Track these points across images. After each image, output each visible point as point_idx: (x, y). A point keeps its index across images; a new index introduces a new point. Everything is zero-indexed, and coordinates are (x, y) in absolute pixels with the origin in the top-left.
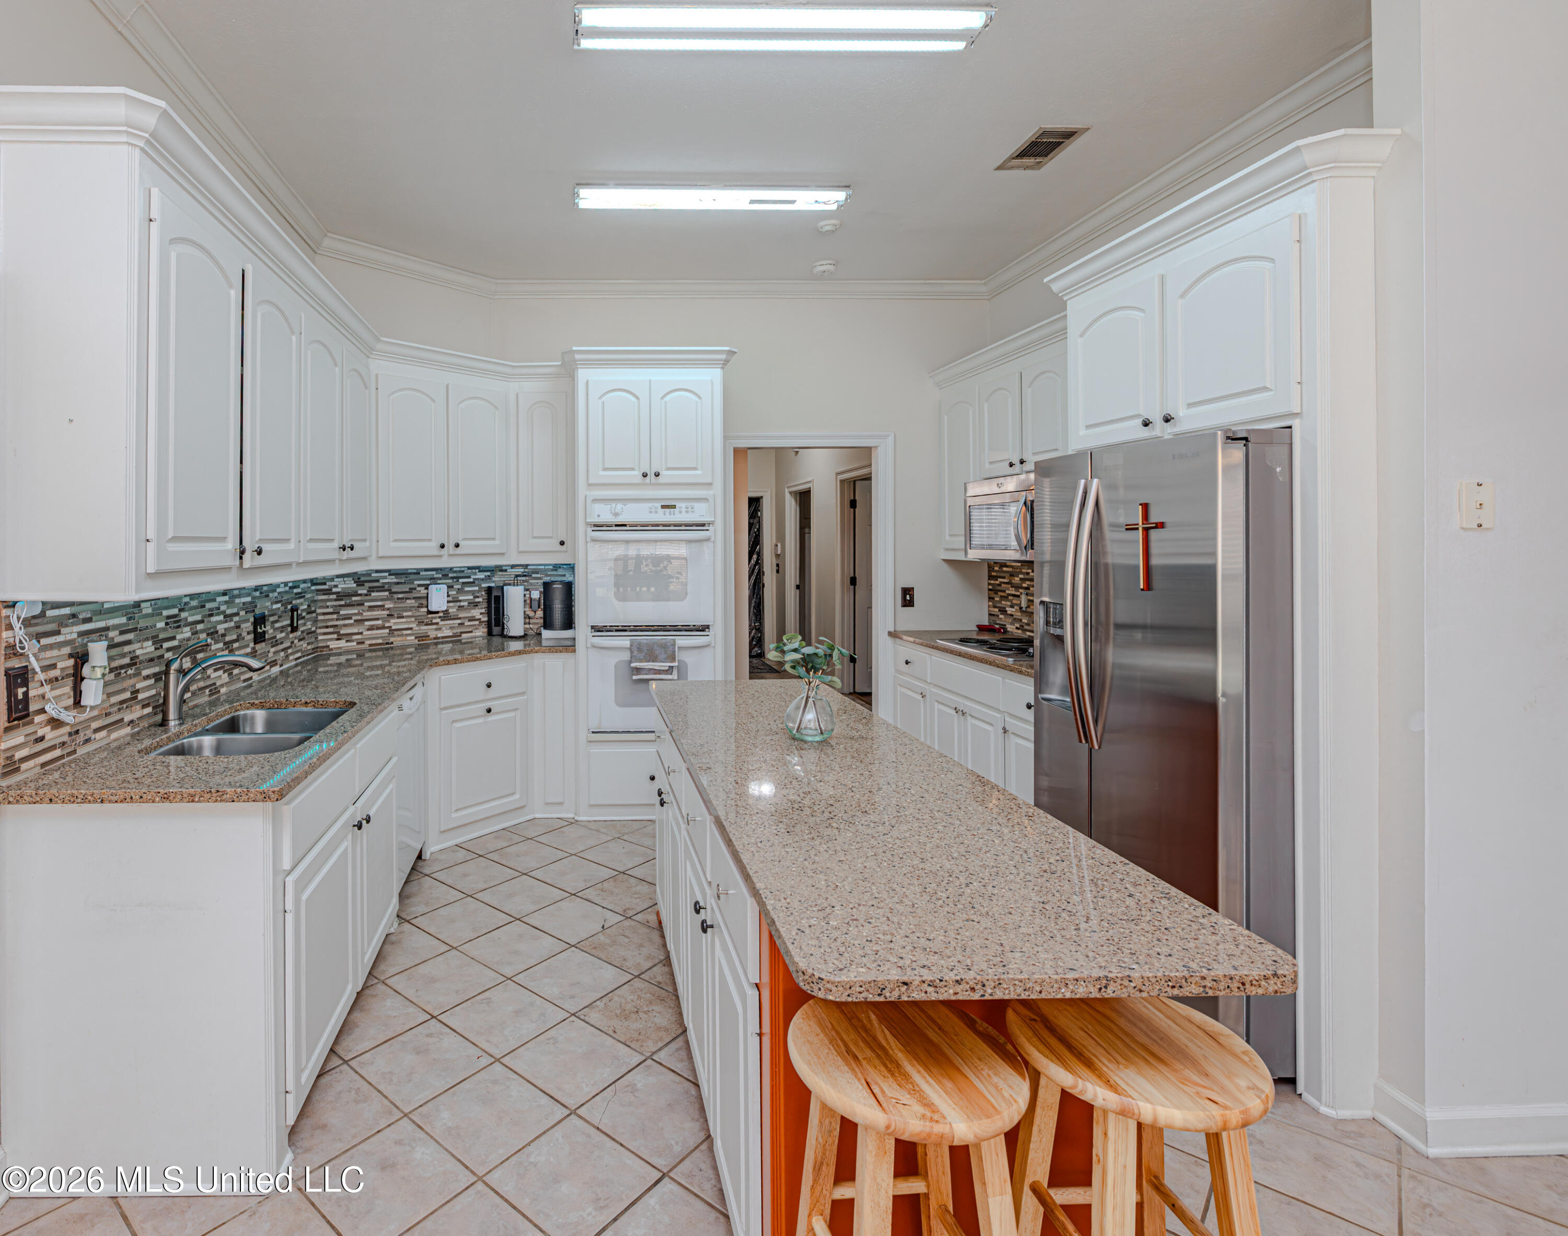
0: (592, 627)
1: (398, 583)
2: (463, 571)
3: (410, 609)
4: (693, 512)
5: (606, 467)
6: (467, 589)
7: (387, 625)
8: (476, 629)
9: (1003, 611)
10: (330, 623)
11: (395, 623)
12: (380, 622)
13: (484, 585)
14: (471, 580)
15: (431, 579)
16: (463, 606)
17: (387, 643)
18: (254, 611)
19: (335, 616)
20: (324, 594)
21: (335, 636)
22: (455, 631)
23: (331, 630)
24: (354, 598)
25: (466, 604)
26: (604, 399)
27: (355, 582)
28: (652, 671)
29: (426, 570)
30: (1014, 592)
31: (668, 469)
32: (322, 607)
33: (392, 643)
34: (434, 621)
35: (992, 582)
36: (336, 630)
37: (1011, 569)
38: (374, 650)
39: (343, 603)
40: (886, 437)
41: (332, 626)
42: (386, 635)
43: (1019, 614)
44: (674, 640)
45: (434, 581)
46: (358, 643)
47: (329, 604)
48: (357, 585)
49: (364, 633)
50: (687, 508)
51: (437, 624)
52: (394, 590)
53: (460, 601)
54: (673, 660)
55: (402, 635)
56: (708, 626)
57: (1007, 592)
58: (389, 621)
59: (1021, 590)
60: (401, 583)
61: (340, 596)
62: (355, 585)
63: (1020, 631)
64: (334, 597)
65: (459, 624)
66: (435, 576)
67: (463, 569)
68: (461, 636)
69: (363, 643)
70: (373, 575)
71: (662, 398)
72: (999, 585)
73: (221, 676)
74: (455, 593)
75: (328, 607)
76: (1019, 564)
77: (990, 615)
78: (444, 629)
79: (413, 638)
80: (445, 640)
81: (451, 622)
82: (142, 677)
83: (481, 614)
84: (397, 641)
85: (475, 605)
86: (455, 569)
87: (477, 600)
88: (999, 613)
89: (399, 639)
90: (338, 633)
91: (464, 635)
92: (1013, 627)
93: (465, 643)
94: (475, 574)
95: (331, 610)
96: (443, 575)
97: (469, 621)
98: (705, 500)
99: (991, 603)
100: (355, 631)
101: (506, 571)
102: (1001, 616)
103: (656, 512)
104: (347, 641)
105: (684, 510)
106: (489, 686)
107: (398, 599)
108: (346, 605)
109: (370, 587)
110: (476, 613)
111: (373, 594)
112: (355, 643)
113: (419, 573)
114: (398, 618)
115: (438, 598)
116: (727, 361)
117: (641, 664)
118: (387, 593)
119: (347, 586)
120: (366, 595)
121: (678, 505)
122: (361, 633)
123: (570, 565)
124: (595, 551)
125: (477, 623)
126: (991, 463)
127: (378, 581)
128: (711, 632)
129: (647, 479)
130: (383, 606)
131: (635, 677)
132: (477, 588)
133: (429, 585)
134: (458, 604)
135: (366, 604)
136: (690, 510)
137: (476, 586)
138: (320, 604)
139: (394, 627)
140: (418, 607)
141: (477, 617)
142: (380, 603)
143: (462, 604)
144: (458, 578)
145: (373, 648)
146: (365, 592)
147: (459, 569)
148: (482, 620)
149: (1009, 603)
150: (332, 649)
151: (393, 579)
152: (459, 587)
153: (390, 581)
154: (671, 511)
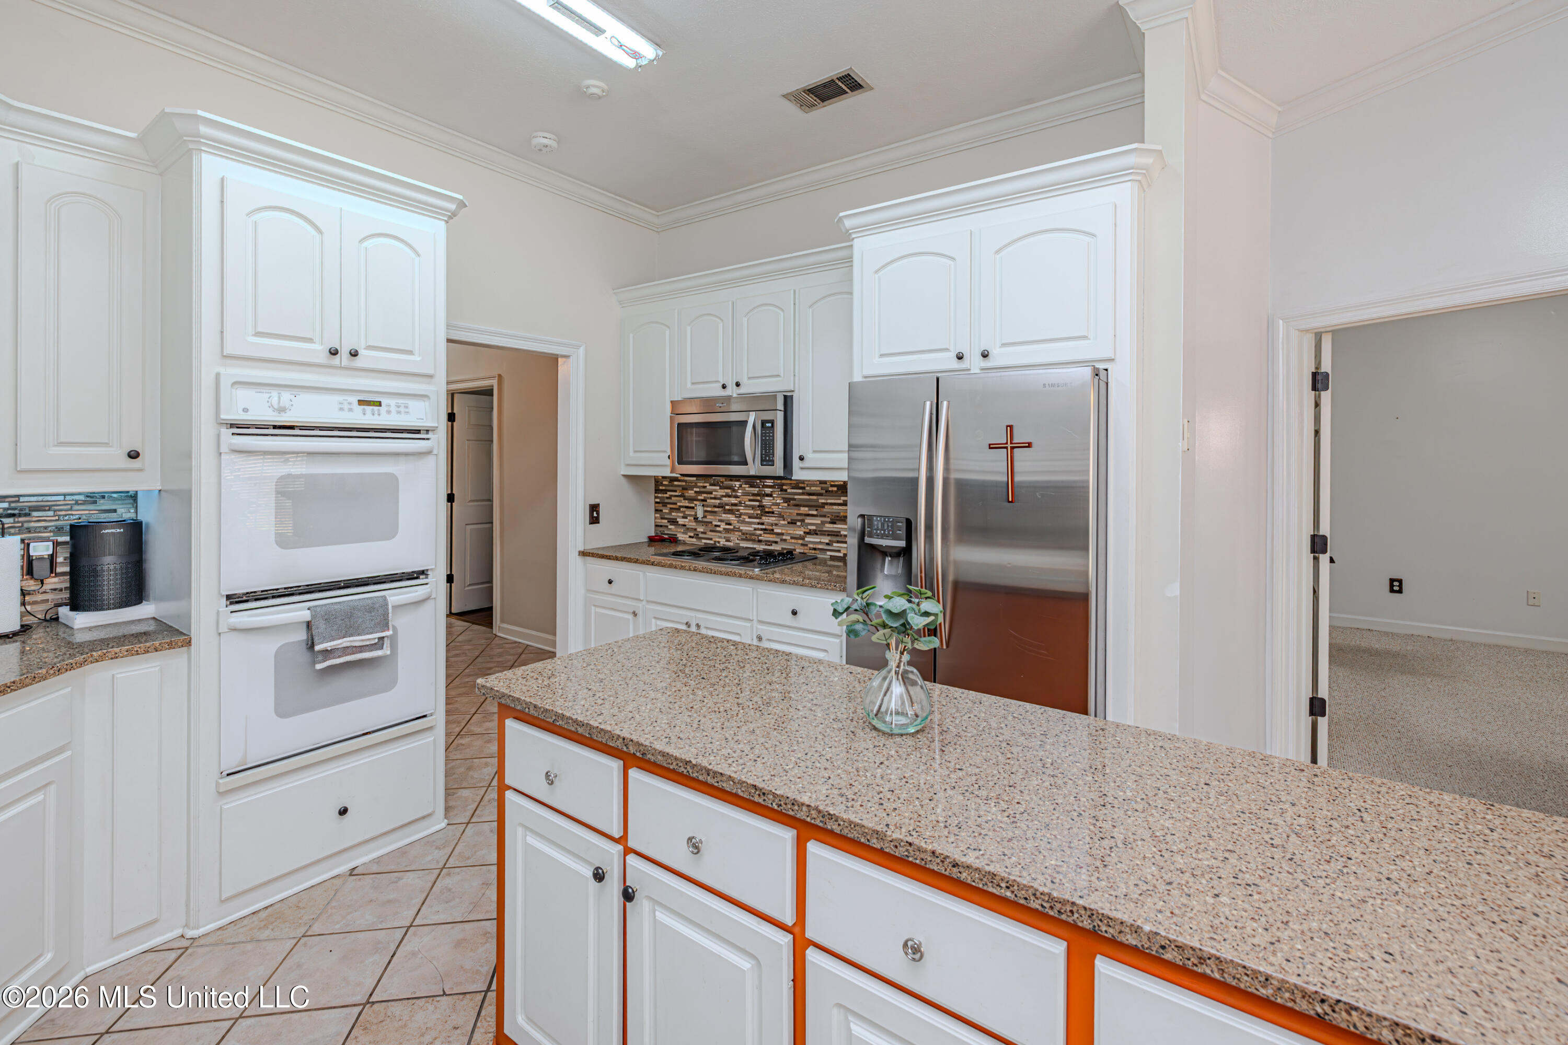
0: (228, 597)
4: (407, 412)
5: (260, 329)
9: (673, 522)
26: (253, 218)
28: (349, 651)
30: (687, 505)
31: (369, 348)
35: (660, 495)
37: (684, 484)
40: (578, 347)
43: (694, 524)
44: (384, 598)
50: (398, 407)
54: (385, 625)
56: (426, 570)
57: (679, 504)
59: (695, 502)
63: (694, 540)
71: (360, 241)
72: (670, 498)
76: (695, 479)
77: (656, 526)
88: (668, 524)
92: (685, 536)
99: (658, 515)
102: (672, 527)
103: (351, 410)
105: (393, 409)
116: (454, 215)
117: (328, 644)
121: (385, 402)
123: (128, 492)
124: (234, 468)
126: (693, 383)
128: (429, 580)
129: (336, 360)
131: (319, 666)
136: (402, 409)
149: (681, 515)
154: (373, 410)
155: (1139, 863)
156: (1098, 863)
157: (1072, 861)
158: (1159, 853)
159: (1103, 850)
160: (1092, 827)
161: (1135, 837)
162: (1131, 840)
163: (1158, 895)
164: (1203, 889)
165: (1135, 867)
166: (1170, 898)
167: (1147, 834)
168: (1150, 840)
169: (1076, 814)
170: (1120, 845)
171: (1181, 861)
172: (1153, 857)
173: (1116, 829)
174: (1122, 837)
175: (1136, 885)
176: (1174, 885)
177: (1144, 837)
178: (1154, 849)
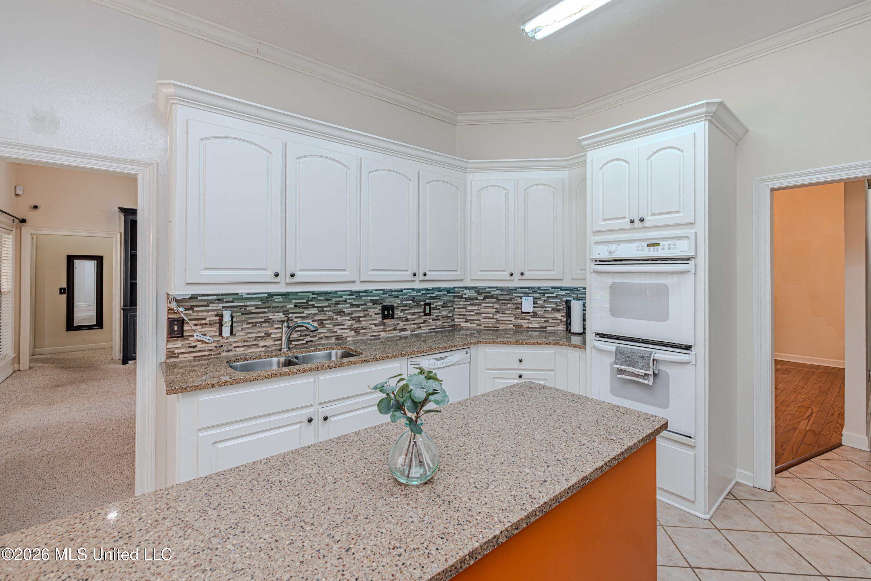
0: (596, 333)
1: (503, 295)
2: (548, 290)
3: (510, 309)
4: (676, 248)
5: (605, 218)
6: (551, 300)
7: (495, 317)
8: (558, 325)
10: (461, 313)
11: (500, 317)
12: (491, 315)
13: (564, 299)
14: (554, 295)
15: (525, 293)
16: (548, 311)
17: (495, 327)
18: (382, 304)
19: (464, 310)
20: (458, 298)
21: (464, 320)
22: (542, 325)
23: (462, 317)
24: (475, 301)
25: (550, 309)
26: (603, 169)
27: (476, 293)
29: (521, 288)
31: (652, 215)
32: (457, 305)
33: (498, 327)
34: (526, 318)
36: (465, 317)
38: (487, 330)
39: (469, 303)
41: (462, 315)
42: (494, 322)
45: (526, 294)
46: (477, 325)
47: (461, 303)
48: (477, 295)
49: (481, 320)
50: (669, 245)
51: (529, 319)
52: (499, 298)
53: (546, 307)
54: (648, 369)
55: (505, 324)
56: (691, 346)
58: (496, 315)
60: (505, 295)
61: (467, 300)
62: (476, 294)
64: (464, 300)
65: (545, 321)
66: (527, 292)
67: (548, 288)
68: (546, 328)
69: (481, 325)
70: (487, 289)
71: (648, 159)
73: (347, 332)
74: (542, 302)
75: (460, 305)
78: (533, 323)
79: (512, 326)
80: (534, 329)
81: (539, 319)
82: (274, 328)
83: (562, 316)
84: (502, 326)
85: (558, 311)
86: (542, 288)
87: (559, 307)
89: (503, 325)
90: (466, 319)
91: (548, 328)
93: (549, 333)
94: (558, 291)
95: (462, 306)
96: (533, 291)
97: (552, 320)
98: (686, 237)
100: (476, 318)
101: (580, 290)
103: (642, 250)
104: (471, 323)
105: (666, 247)
106: (521, 361)
107: (502, 303)
108: (471, 305)
109: (485, 296)
110: (558, 315)
111: (487, 300)
112: (475, 325)
113: (516, 290)
114: (502, 314)
115: (527, 304)
116: (710, 113)
117: (622, 367)
118: (495, 300)
119: (471, 294)
120: (483, 300)
121: (661, 243)
122: (480, 320)
123: (582, 288)
124: (595, 280)
125: (559, 321)
127: (490, 293)
128: (693, 352)
129: (634, 225)
130: (493, 306)
131: (618, 377)
132: (559, 300)
133: (522, 296)
134: (544, 309)
135: (482, 305)
136: (672, 246)
137: (558, 299)
138: (456, 303)
139: (499, 319)
140: (515, 309)
141: (559, 318)
142: (491, 305)
143: (547, 309)
144: (544, 294)
145: (487, 329)
146: (482, 298)
147: (545, 288)
148: (563, 320)
150: (462, 327)
151: (499, 292)
152: (545, 299)
153: (498, 293)
154: (654, 248)
155: (191, 507)
156: (211, 493)
157: (223, 486)
158: (182, 519)
159: (214, 499)
160: (230, 506)
161: (202, 518)
162: (203, 515)
163: (172, 499)
164: (149, 517)
165: (191, 504)
166: (165, 502)
167: (197, 525)
168: (192, 523)
169: (247, 507)
170: (208, 509)
171: (167, 524)
172: (185, 515)
173: (216, 515)
174: (210, 513)
175: (185, 497)
176: (166, 509)
177: (197, 522)
178: (186, 519)
